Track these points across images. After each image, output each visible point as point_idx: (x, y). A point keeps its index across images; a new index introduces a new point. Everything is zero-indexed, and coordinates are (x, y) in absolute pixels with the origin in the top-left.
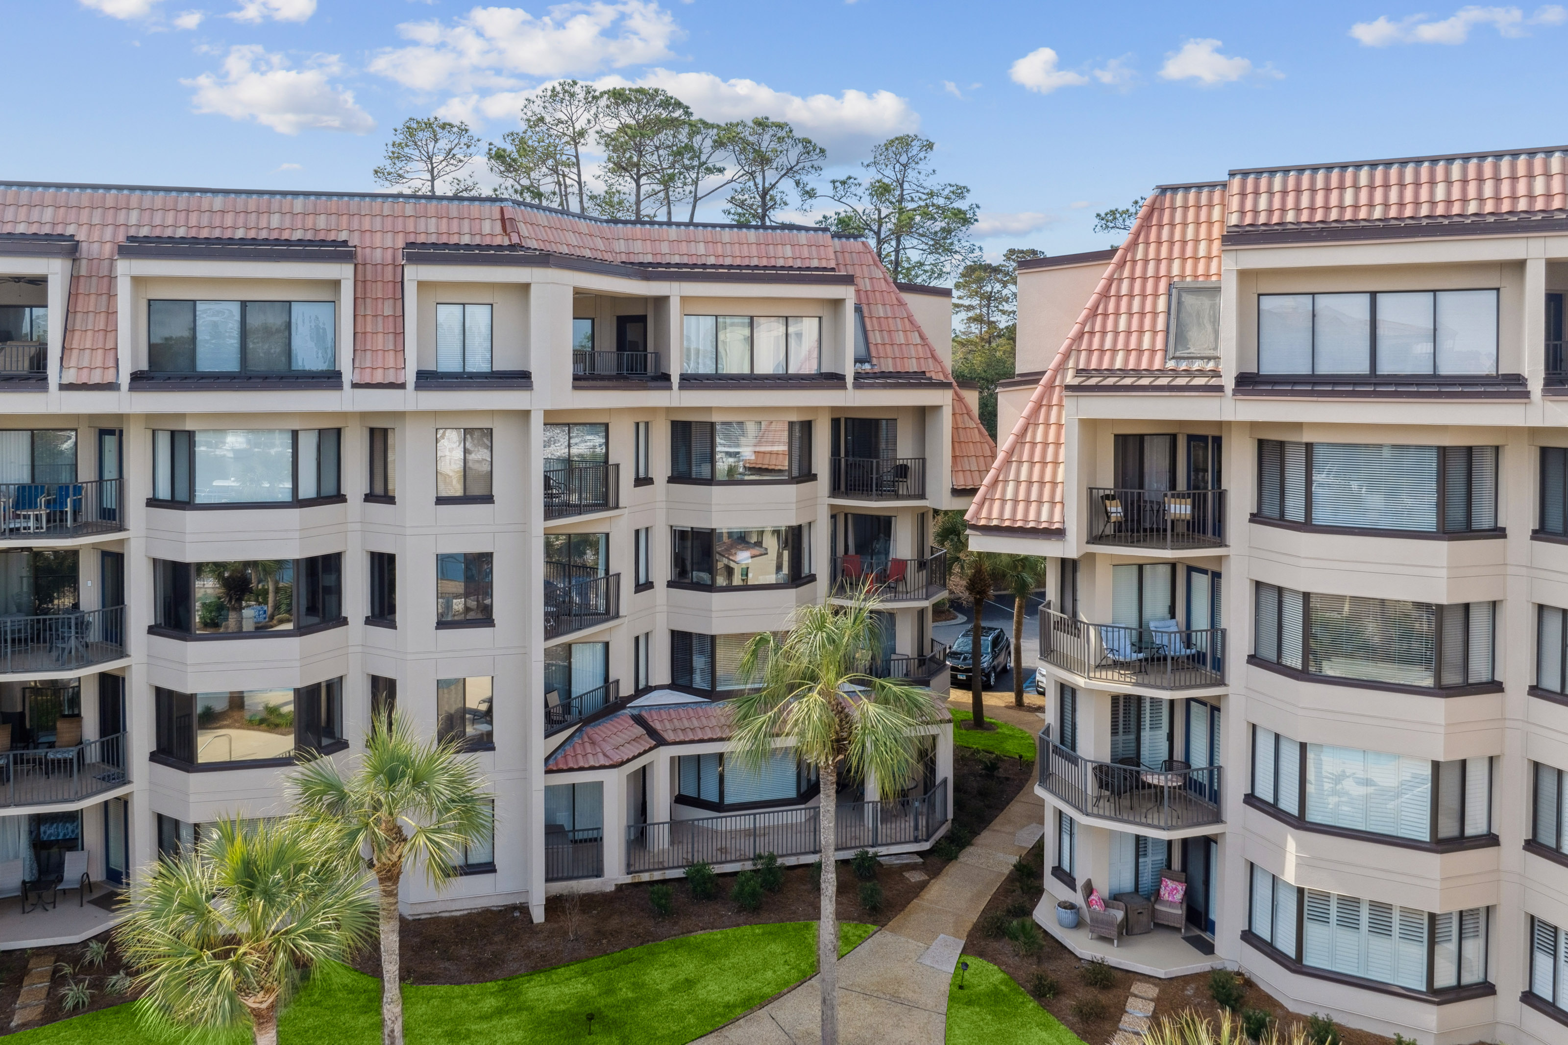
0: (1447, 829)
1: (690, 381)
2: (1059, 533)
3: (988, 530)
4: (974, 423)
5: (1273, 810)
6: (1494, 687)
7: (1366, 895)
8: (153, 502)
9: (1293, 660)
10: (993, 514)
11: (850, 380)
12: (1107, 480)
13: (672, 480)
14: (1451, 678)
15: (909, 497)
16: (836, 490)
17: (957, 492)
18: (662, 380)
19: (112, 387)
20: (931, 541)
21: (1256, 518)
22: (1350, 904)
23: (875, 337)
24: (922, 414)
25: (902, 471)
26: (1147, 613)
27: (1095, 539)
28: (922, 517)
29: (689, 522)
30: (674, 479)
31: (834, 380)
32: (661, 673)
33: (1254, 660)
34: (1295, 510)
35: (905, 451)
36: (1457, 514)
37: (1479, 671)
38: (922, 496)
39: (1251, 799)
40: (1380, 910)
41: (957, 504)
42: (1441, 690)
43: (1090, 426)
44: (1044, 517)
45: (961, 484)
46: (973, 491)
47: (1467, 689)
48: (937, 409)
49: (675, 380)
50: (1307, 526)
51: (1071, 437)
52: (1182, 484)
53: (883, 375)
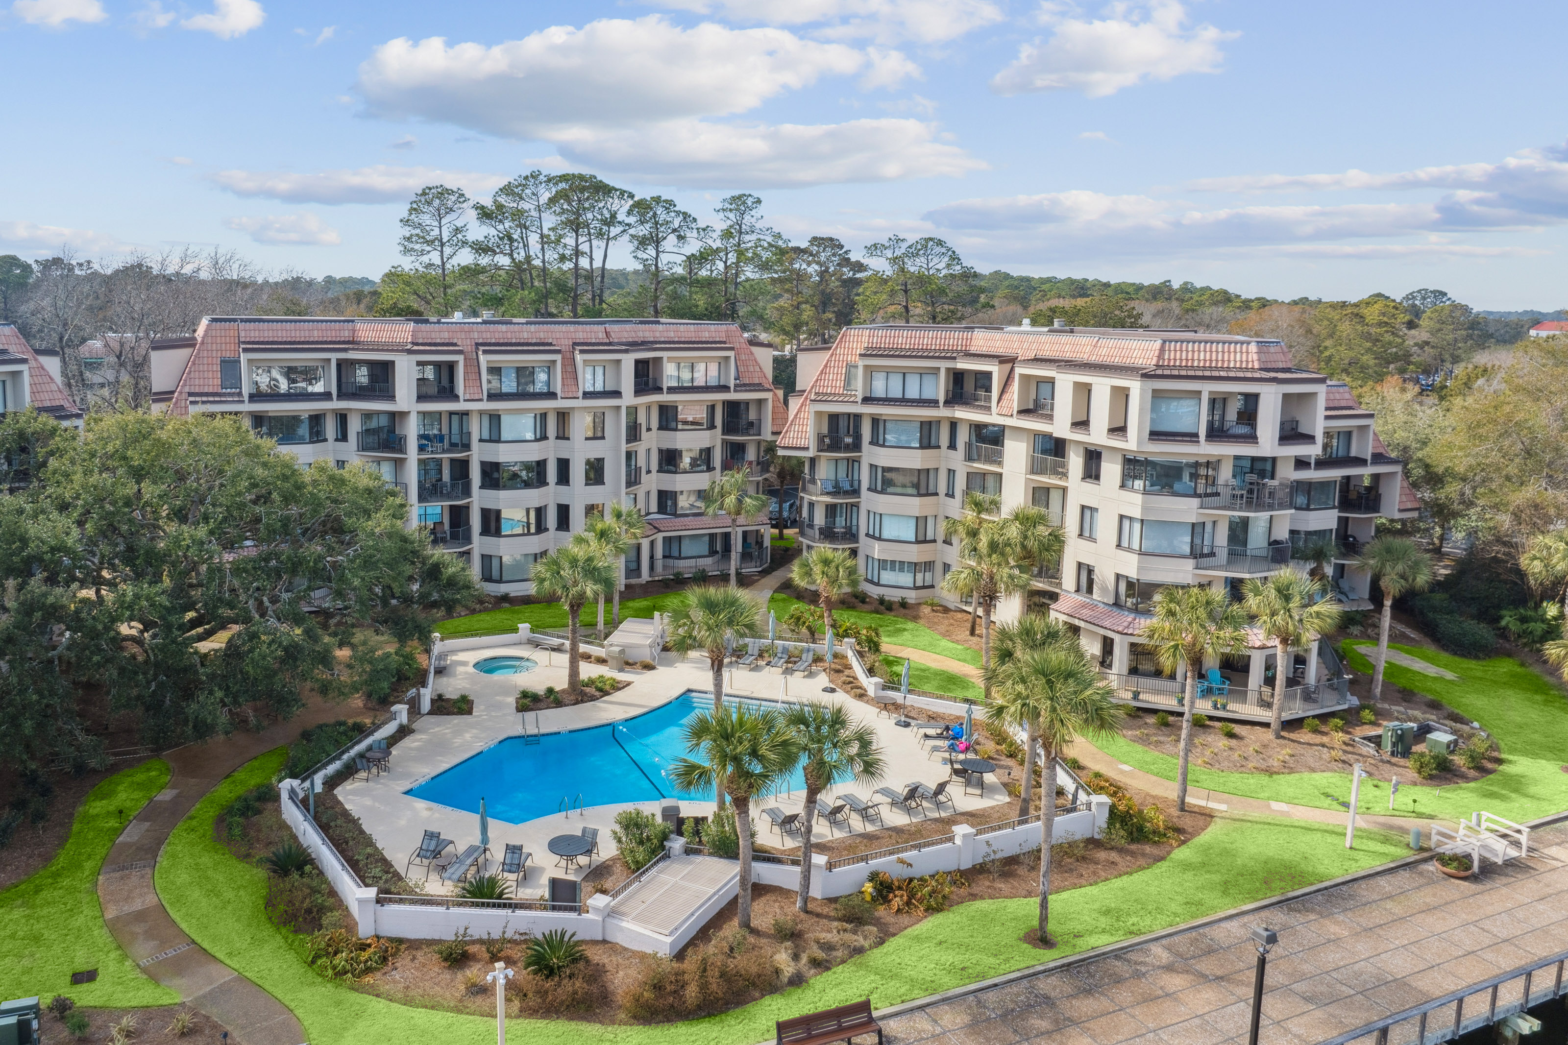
0: (921, 538)
1: (671, 390)
2: (807, 449)
3: (784, 448)
4: (781, 405)
5: (873, 537)
6: (936, 494)
7: (898, 559)
8: (481, 440)
9: (879, 488)
10: (786, 442)
11: (732, 389)
12: (825, 430)
13: (659, 429)
14: (923, 491)
15: (754, 435)
16: (723, 433)
17: (774, 433)
18: (659, 390)
19: (481, 400)
20: (762, 454)
21: (871, 443)
22: (893, 562)
23: (741, 369)
24: (760, 402)
25: (751, 424)
26: (839, 476)
27: (820, 450)
28: (759, 443)
29: (666, 446)
30: (660, 428)
31: (725, 388)
32: (654, 507)
33: (869, 489)
34: (881, 442)
35: (752, 416)
36: (925, 441)
37: (931, 489)
38: (759, 435)
39: (867, 535)
40: (902, 563)
41: (773, 438)
42: (920, 495)
43: (819, 414)
44: (803, 443)
45: (775, 430)
46: (780, 433)
47: (928, 494)
48: (766, 400)
49: (665, 390)
50: (883, 446)
51: (812, 416)
52: (851, 432)
53: (745, 385)
